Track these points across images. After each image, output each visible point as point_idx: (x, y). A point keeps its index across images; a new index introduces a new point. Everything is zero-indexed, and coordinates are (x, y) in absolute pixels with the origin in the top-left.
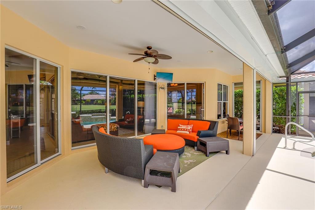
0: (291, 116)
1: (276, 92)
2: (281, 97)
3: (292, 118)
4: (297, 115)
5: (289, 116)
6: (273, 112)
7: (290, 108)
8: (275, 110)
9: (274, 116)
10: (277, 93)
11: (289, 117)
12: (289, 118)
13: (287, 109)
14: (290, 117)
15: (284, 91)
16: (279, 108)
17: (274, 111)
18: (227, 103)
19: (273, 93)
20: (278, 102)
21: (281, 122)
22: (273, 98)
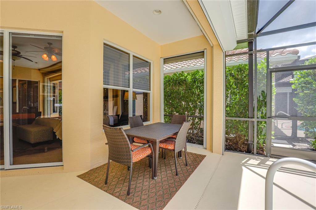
0: (258, 118)
1: (231, 74)
2: (239, 83)
3: (258, 122)
4: (268, 115)
5: (253, 118)
6: (226, 111)
7: (255, 102)
8: (230, 107)
9: (227, 118)
10: (233, 76)
11: (253, 120)
12: (253, 122)
13: (250, 105)
14: (255, 120)
15: (244, 72)
16: (236, 104)
17: (228, 109)
18: (149, 93)
19: (226, 76)
20: (234, 92)
21: (239, 129)
22: (226, 86)
